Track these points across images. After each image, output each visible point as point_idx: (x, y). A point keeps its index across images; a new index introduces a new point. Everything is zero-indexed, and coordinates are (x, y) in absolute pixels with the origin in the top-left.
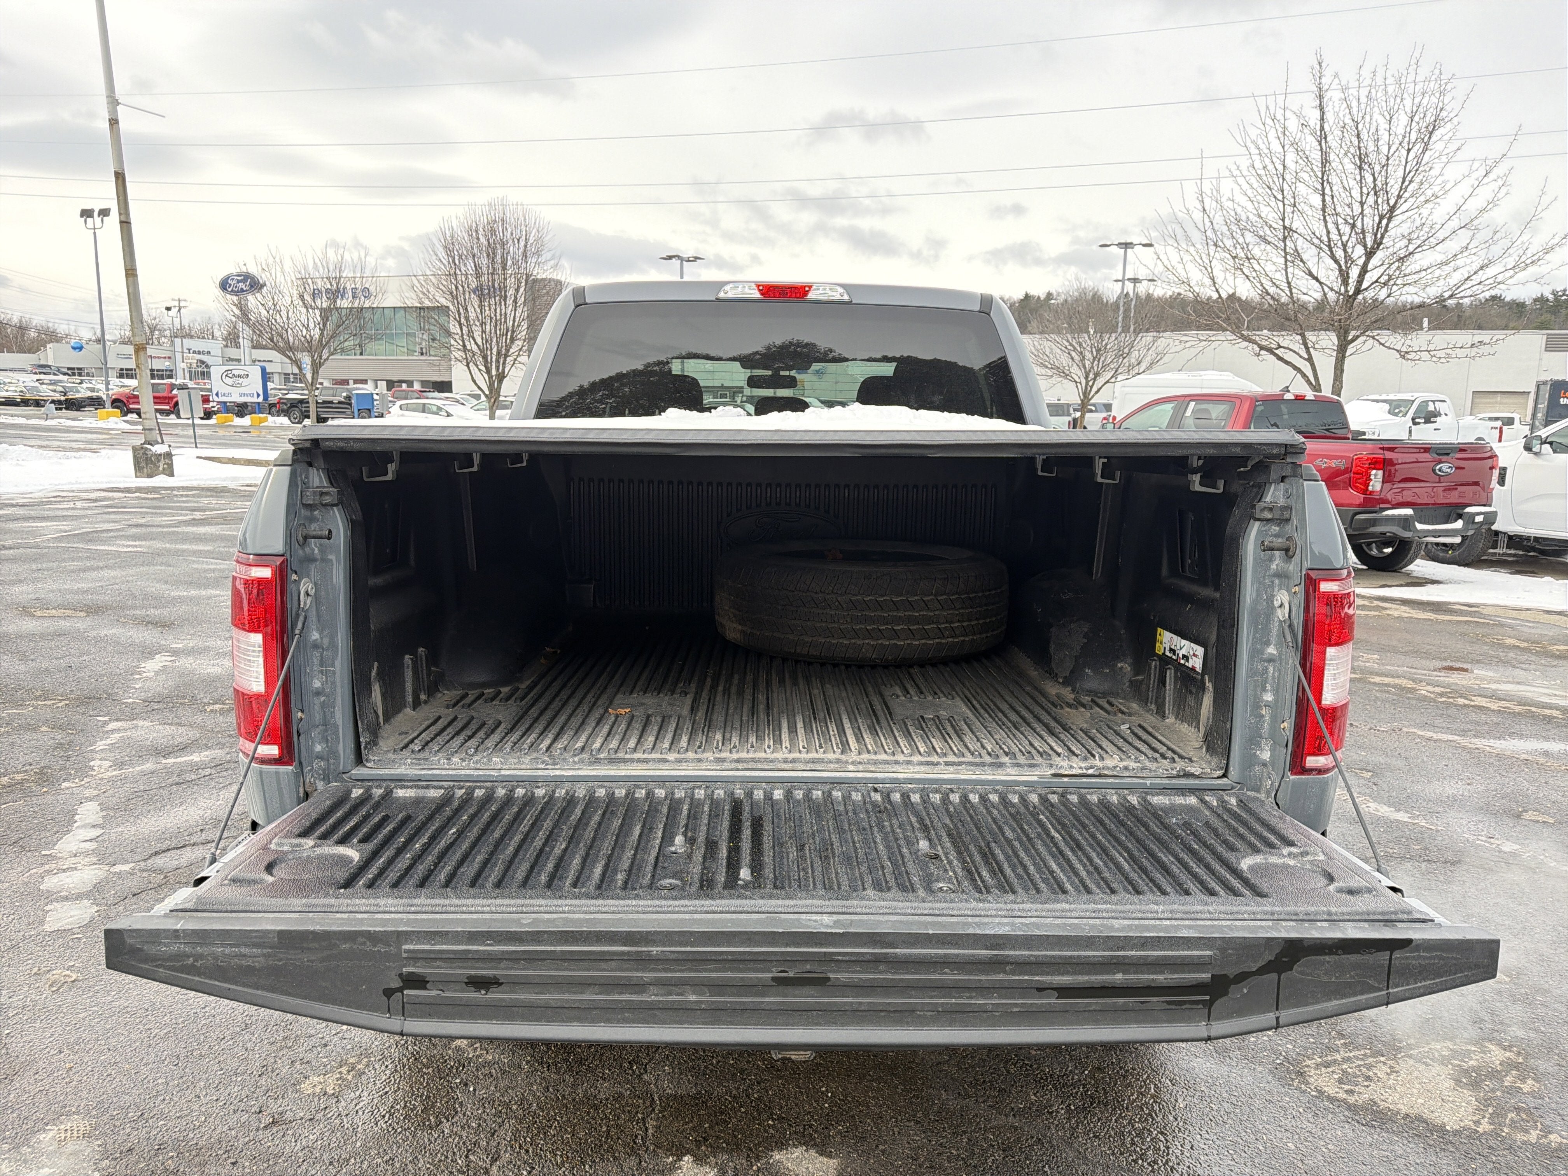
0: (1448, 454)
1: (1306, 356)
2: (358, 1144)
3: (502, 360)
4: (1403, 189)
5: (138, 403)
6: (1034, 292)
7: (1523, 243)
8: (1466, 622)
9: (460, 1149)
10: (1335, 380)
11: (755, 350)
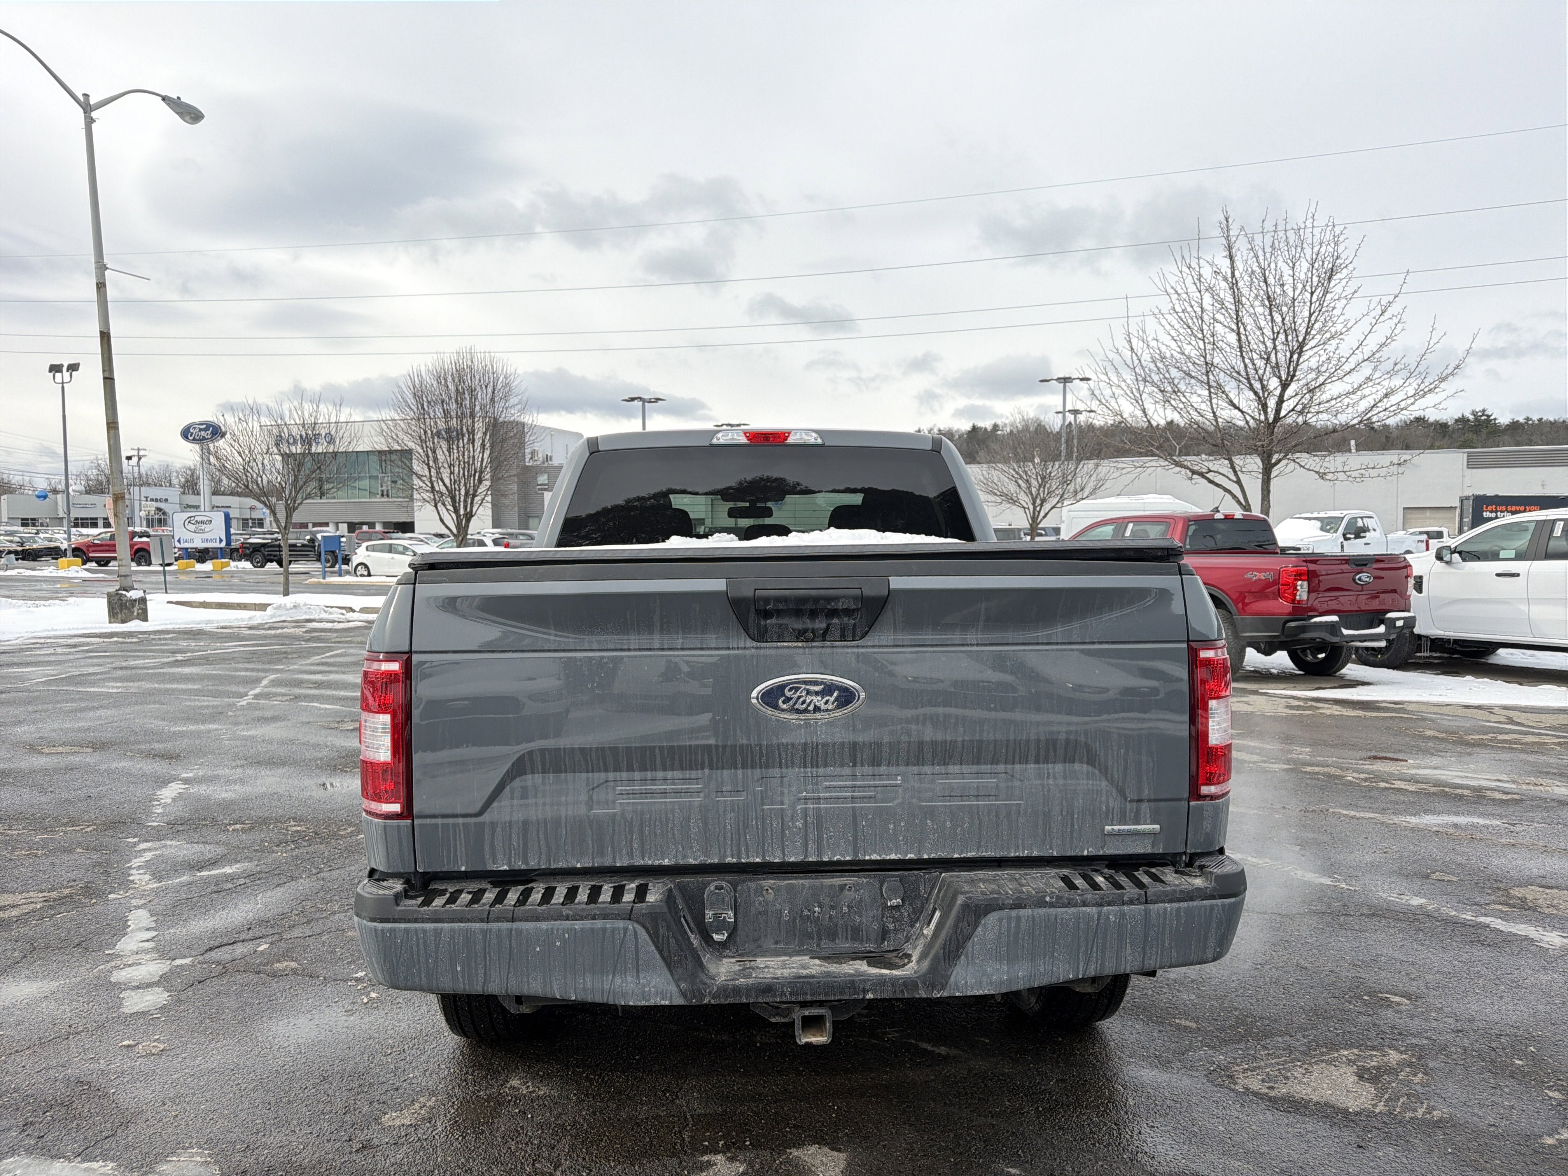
0: (1365, 565)
1: (1235, 479)
2: (439, 1160)
3: (469, 500)
4: (1309, 328)
5: (115, 551)
6: (981, 424)
7: (1420, 373)
8: (1391, 718)
9: (527, 1160)
10: (1263, 500)
11: (728, 485)
